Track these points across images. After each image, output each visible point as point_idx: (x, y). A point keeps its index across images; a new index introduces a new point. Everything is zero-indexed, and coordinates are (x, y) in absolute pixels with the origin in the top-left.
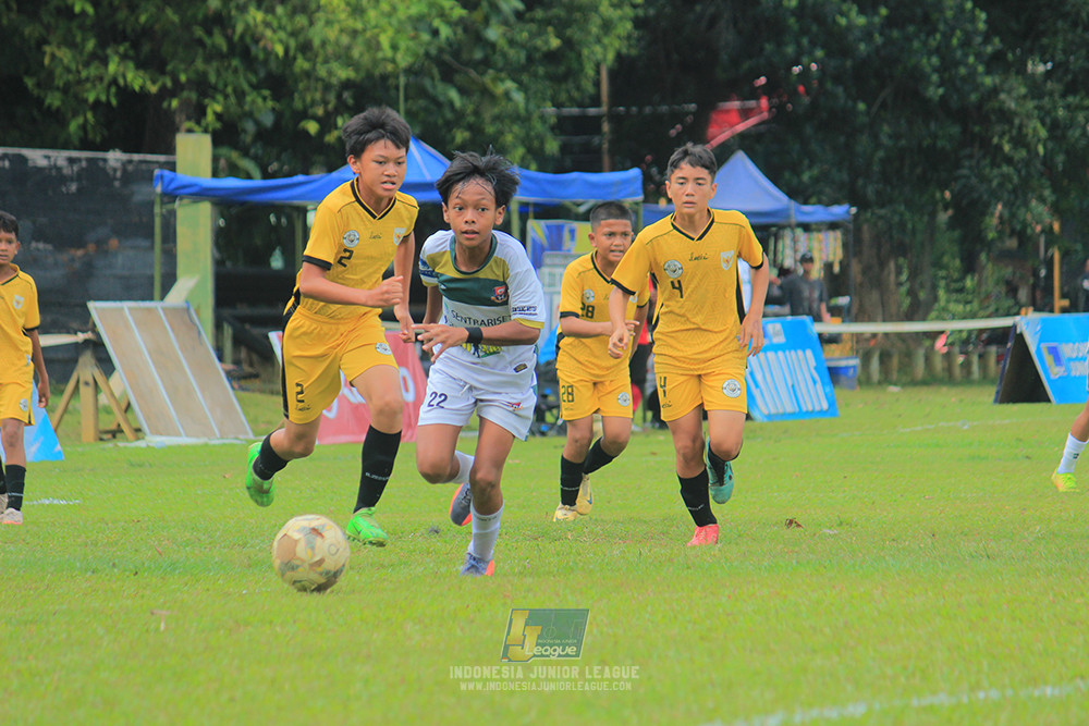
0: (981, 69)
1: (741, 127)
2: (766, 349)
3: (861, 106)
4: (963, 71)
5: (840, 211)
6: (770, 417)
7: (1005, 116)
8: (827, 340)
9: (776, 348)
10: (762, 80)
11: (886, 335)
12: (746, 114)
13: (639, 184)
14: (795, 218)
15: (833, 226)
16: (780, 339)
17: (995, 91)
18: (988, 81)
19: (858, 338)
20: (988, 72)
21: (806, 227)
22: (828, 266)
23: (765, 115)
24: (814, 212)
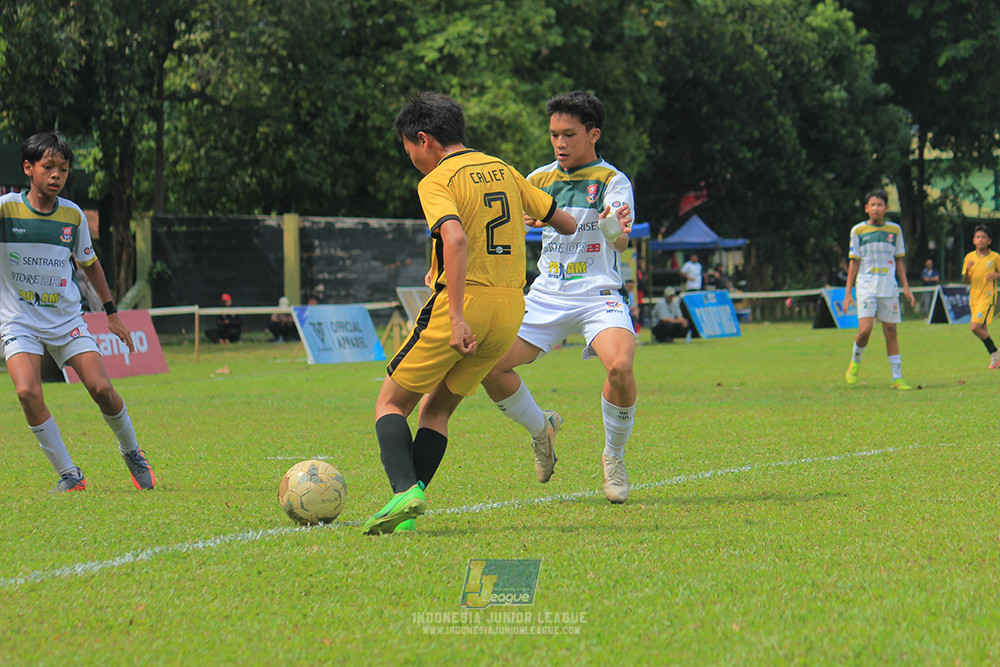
0: (804, 176)
1: (697, 203)
2: (708, 305)
3: (750, 194)
4: (796, 177)
5: (741, 242)
6: (710, 337)
7: (815, 197)
8: (736, 301)
9: (712, 305)
10: (703, 184)
11: (763, 299)
12: (697, 198)
13: (648, 231)
14: (721, 245)
15: (738, 248)
16: (714, 301)
17: (810, 186)
18: (808, 182)
19: (750, 300)
20: (808, 177)
21: (728, 250)
22: (736, 267)
23: (706, 199)
24: (730, 242)
